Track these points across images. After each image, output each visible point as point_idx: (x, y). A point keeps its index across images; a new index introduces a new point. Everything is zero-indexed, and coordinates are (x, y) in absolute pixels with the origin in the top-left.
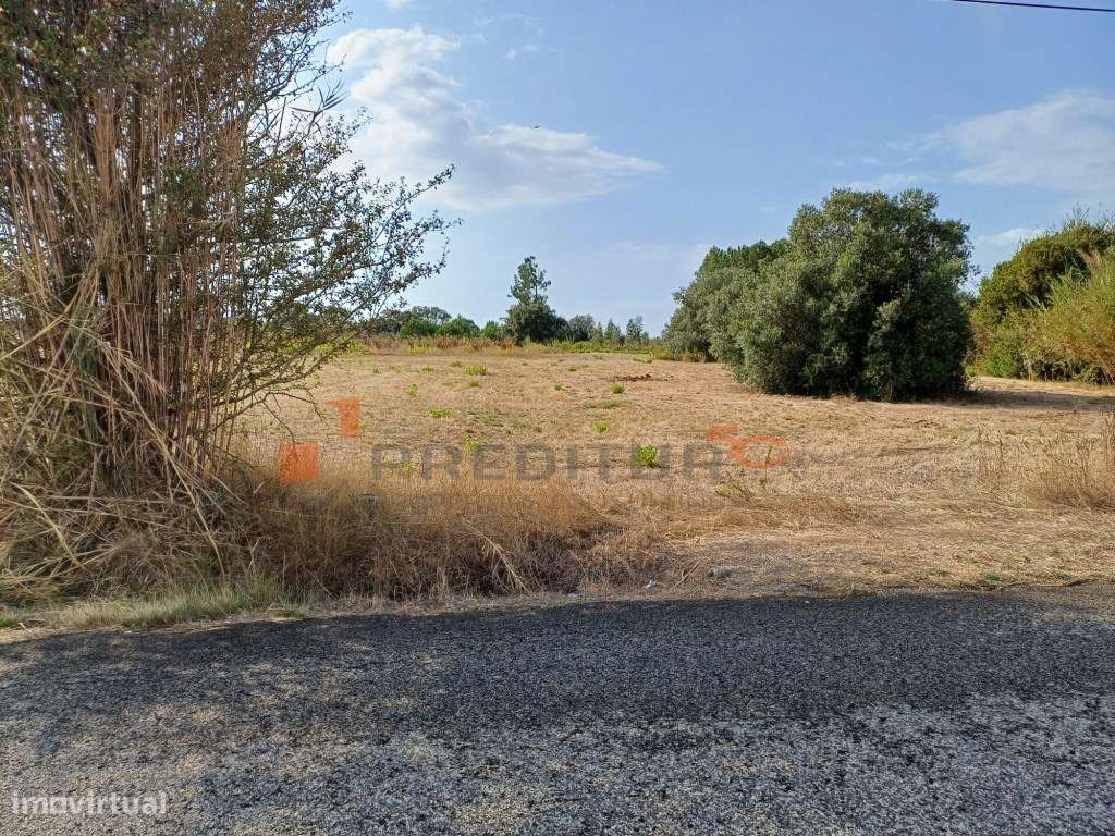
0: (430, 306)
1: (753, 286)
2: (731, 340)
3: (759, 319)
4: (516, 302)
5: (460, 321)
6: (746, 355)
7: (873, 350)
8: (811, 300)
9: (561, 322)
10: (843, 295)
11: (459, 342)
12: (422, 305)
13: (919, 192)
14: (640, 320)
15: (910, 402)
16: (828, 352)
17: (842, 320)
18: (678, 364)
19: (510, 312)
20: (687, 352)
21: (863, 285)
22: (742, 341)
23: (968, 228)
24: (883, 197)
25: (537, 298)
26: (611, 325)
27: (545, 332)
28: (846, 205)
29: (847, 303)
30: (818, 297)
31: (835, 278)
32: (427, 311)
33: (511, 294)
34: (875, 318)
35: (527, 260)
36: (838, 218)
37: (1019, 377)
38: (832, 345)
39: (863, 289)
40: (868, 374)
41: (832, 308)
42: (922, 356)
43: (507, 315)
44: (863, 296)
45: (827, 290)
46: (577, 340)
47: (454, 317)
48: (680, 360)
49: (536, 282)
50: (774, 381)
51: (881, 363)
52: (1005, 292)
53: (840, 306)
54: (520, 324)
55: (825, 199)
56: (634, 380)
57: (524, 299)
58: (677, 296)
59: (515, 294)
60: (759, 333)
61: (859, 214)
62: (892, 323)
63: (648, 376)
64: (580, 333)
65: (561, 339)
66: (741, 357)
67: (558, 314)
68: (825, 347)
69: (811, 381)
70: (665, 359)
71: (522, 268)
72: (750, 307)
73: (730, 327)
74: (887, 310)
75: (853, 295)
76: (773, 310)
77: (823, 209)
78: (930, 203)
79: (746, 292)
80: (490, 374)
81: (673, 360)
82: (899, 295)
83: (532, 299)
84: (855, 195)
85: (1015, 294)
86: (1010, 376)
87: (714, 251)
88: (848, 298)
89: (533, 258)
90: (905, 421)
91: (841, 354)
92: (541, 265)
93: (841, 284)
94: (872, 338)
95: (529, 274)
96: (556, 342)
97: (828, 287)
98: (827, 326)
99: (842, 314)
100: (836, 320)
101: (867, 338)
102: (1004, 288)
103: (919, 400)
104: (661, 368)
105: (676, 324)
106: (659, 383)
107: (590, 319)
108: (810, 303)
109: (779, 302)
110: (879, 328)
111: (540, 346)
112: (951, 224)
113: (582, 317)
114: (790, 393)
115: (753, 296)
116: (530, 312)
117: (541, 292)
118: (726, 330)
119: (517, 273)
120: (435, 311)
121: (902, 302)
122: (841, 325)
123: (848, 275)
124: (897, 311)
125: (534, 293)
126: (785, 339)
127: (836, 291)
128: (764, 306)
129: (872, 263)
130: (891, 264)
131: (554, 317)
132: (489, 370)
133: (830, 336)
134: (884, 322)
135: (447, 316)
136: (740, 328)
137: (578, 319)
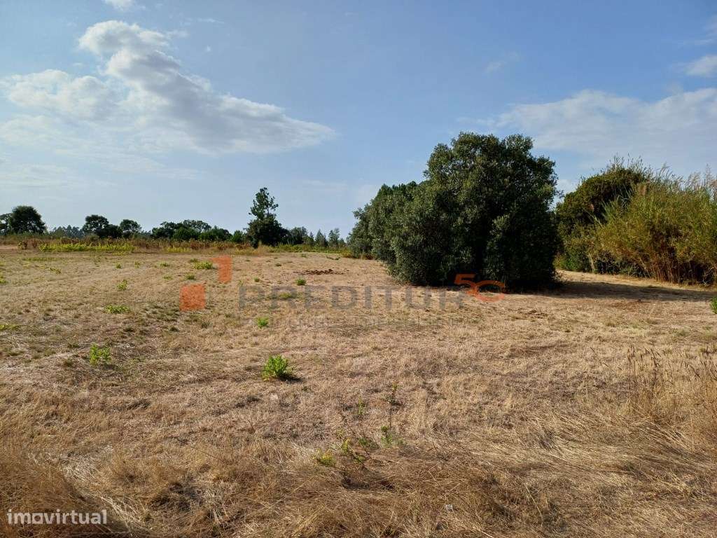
0: (196, 220)
1: (401, 204)
2: (387, 244)
3: (406, 228)
4: (255, 218)
5: (216, 230)
6: (397, 256)
7: (491, 253)
8: (444, 214)
9: (286, 231)
10: (468, 211)
11: (211, 244)
12: (191, 219)
13: (520, 137)
14: (337, 231)
15: (519, 293)
16: (457, 254)
17: (467, 230)
18: (357, 260)
19: (250, 224)
20: (364, 253)
21: (482, 203)
22: (394, 245)
23: (554, 164)
24: (494, 139)
25: (269, 215)
26: (319, 234)
27: (275, 238)
28: (469, 144)
29: (470, 217)
30: (449, 212)
31: (462, 198)
32: (194, 223)
33: (251, 212)
34: (491, 229)
35: (262, 190)
36: (463, 154)
37: (584, 271)
38: (459, 248)
39: (482, 206)
40: (487, 271)
41: (460, 220)
42: (526, 258)
43: (248, 227)
44: (482, 212)
45: (456, 207)
46: (295, 244)
47: (213, 227)
48: (359, 258)
49: (267, 204)
50: (418, 275)
51: (497, 262)
52: (573, 213)
53: (465, 219)
54: (257, 233)
55: (453, 140)
56: (319, 273)
57: (260, 216)
58: (357, 214)
59: (254, 212)
60: (407, 239)
61: (478, 152)
62: (504, 232)
63: (330, 270)
64: (297, 239)
65: (285, 243)
66: (394, 257)
67: (284, 226)
68: (455, 250)
69: (445, 276)
70: (349, 257)
71: (258, 195)
72: (400, 219)
73: (385, 234)
74: (500, 222)
75: (475, 211)
76: (417, 222)
77: (452, 148)
78: (528, 145)
79: (397, 209)
80: (214, 268)
81: (354, 257)
82: (508, 212)
83: (266, 216)
84: (475, 137)
85: (580, 214)
86: (579, 270)
87: (384, 187)
88: (471, 213)
89: (266, 189)
90: (520, 311)
91: (466, 256)
92: (271, 194)
93: (466, 202)
94: (489, 243)
95: (263, 200)
96: (281, 245)
97: (456, 205)
98: (457, 234)
99: (467, 225)
100: (463, 231)
101: (485, 244)
102: (572, 210)
103: (526, 292)
104: (344, 263)
105: (357, 234)
106: (337, 276)
107: (304, 230)
108: (444, 216)
109: (421, 216)
110: (495, 236)
111: (270, 248)
112: (542, 160)
113: (299, 228)
114: (430, 285)
115: (402, 211)
116: (264, 225)
117: (271, 211)
118: (383, 236)
119: (255, 199)
120: (200, 224)
121: (511, 216)
122: (467, 233)
123: (471, 196)
124: (507, 223)
125: (266, 212)
126: (426, 243)
127: (462, 208)
128: (410, 219)
129: (488, 188)
130: (502, 188)
131: (280, 228)
132: (214, 265)
133: (458, 242)
134: (498, 231)
135: (208, 227)
136: (393, 235)
137: (296, 230)
